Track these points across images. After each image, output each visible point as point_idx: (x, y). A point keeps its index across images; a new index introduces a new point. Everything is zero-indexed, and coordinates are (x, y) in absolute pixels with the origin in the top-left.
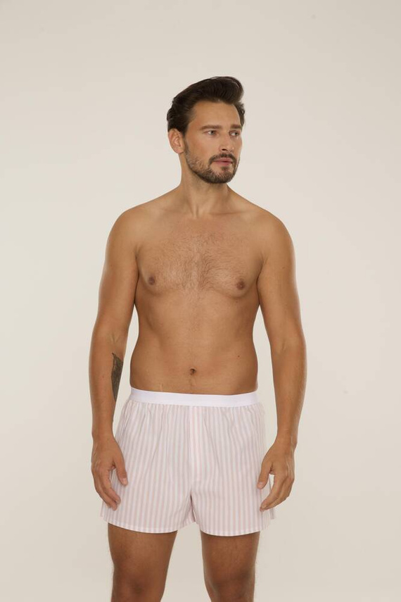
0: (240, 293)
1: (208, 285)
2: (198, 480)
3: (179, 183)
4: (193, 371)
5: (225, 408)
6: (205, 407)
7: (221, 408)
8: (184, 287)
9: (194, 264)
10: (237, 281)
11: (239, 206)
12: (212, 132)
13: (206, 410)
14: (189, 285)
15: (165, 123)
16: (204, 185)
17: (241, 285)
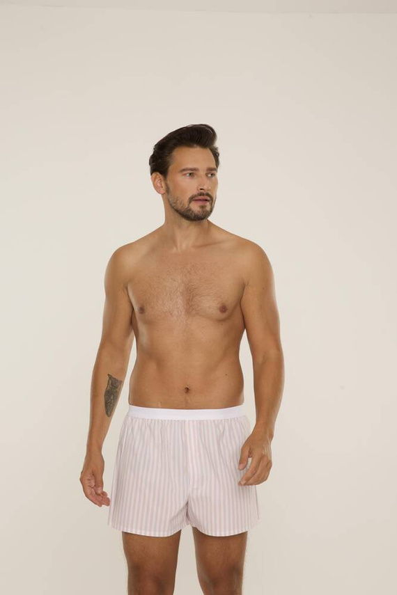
0: (224, 316)
1: (194, 312)
2: (195, 487)
3: (164, 222)
4: (187, 390)
5: (218, 421)
6: (200, 421)
7: (214, 421)
8: (171, 314)
9: (179, 293)
10: (219, 306)
11: (219, 237)
12: (190, 174)
13: (200, 424)
14: (176, 313)
15: (148, 168)
16: (185, 223)
17: (223, 309)
